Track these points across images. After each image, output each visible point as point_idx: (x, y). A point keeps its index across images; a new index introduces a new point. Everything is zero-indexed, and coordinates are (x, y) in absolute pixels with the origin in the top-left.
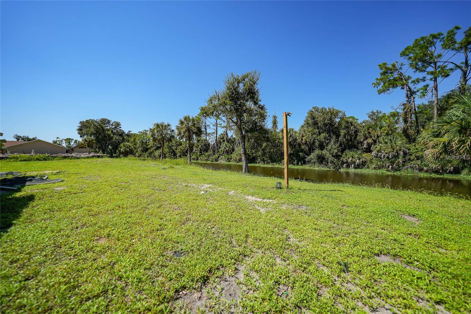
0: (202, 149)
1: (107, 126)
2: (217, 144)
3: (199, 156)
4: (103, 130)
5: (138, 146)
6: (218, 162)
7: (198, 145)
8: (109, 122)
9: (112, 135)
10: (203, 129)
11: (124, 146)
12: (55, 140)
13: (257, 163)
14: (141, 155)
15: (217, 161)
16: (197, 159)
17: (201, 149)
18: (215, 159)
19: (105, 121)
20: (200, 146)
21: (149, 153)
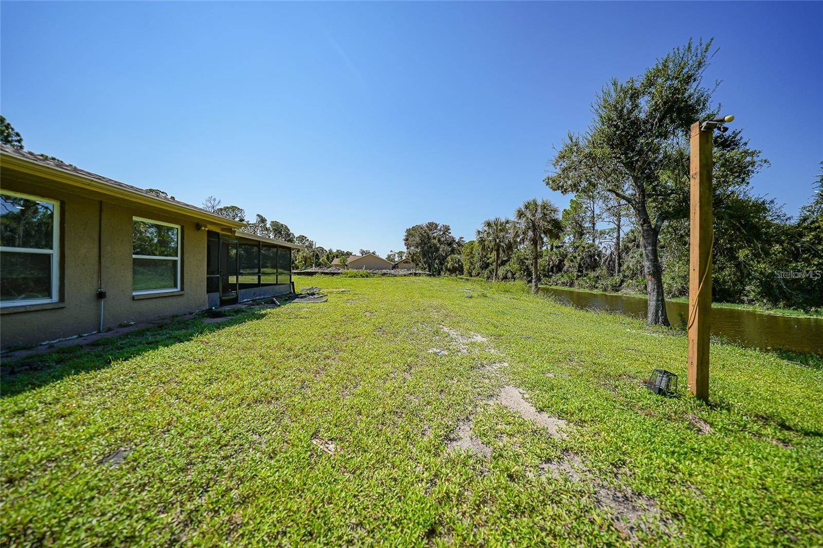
0: (584, 264)
1: (435, 233)
2: (619, 253)
3: (576, 279)
4: (429, 238)
5: (475, 259)
6: (619, 294)
7: (575, 257)
8: (437, 226)
9: (438, 245)
10: (587, 225)
11: (452, 260)
12: (390, 253)
13: (742, 302)
14: (479, 273)
15: (617, 291)
16: (572, 285)
17: (580, 265)
18: (612, 286)
19: (432, 226)
20: (579, 258)
21: (490, 272)
